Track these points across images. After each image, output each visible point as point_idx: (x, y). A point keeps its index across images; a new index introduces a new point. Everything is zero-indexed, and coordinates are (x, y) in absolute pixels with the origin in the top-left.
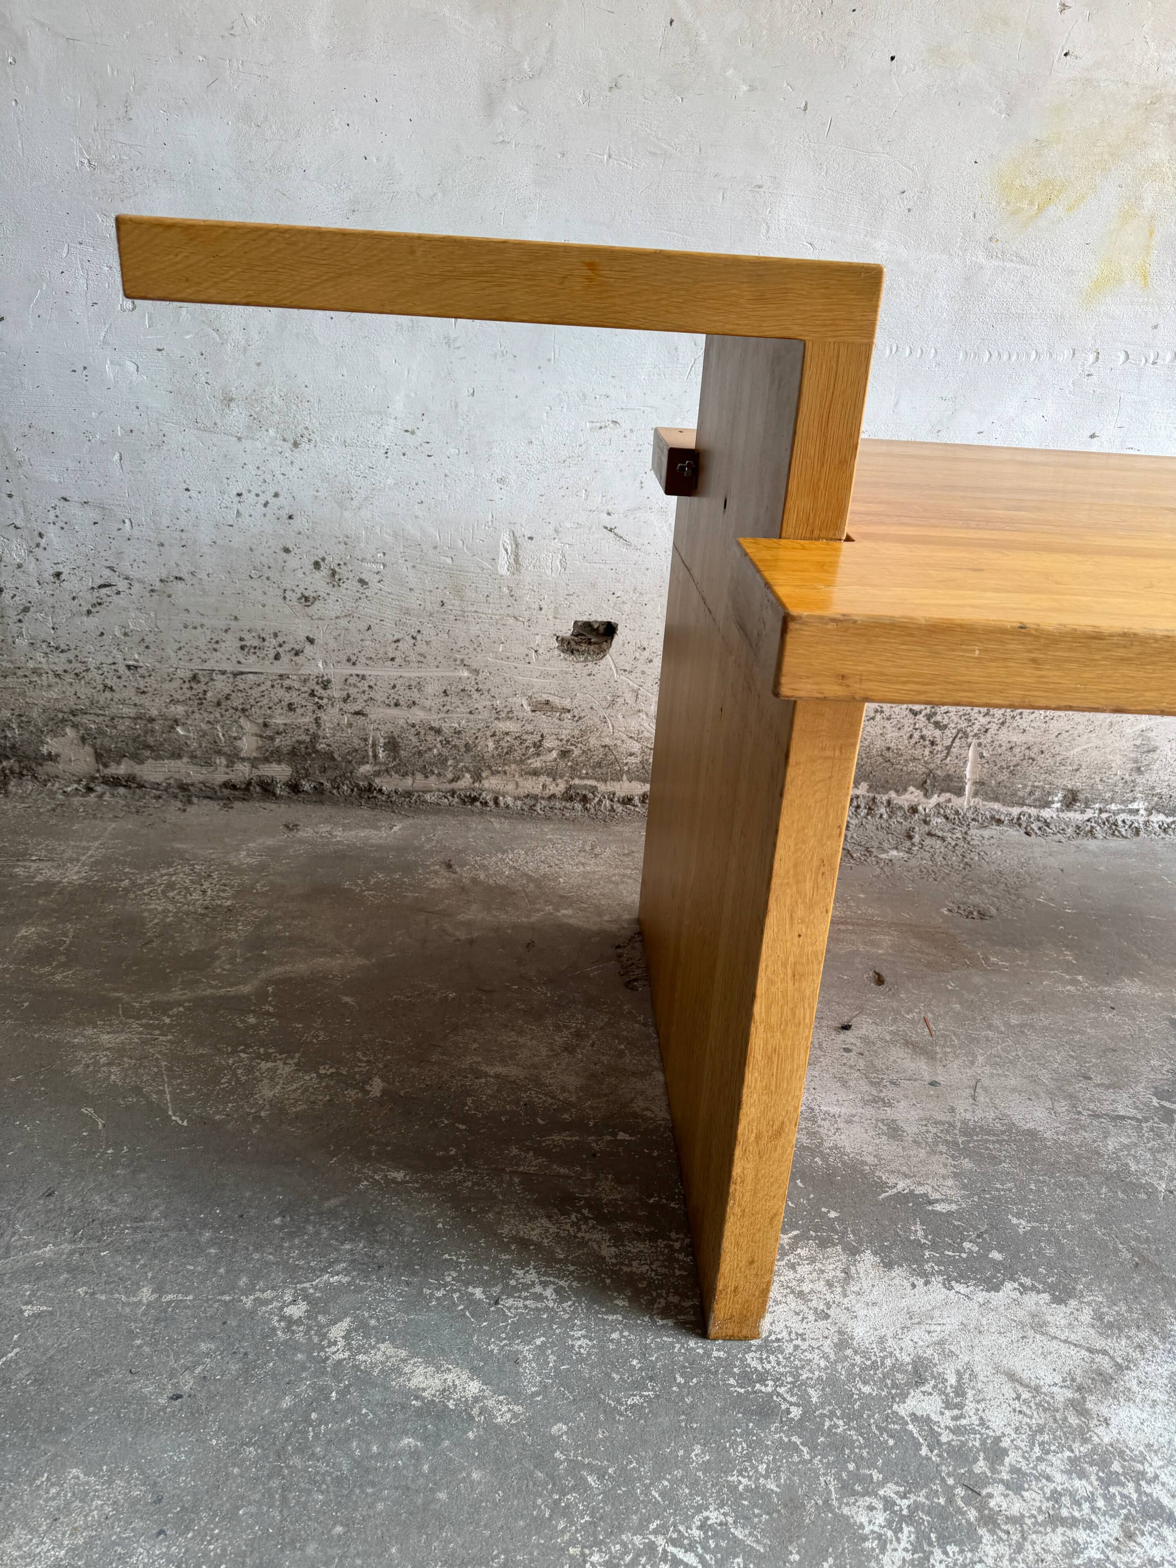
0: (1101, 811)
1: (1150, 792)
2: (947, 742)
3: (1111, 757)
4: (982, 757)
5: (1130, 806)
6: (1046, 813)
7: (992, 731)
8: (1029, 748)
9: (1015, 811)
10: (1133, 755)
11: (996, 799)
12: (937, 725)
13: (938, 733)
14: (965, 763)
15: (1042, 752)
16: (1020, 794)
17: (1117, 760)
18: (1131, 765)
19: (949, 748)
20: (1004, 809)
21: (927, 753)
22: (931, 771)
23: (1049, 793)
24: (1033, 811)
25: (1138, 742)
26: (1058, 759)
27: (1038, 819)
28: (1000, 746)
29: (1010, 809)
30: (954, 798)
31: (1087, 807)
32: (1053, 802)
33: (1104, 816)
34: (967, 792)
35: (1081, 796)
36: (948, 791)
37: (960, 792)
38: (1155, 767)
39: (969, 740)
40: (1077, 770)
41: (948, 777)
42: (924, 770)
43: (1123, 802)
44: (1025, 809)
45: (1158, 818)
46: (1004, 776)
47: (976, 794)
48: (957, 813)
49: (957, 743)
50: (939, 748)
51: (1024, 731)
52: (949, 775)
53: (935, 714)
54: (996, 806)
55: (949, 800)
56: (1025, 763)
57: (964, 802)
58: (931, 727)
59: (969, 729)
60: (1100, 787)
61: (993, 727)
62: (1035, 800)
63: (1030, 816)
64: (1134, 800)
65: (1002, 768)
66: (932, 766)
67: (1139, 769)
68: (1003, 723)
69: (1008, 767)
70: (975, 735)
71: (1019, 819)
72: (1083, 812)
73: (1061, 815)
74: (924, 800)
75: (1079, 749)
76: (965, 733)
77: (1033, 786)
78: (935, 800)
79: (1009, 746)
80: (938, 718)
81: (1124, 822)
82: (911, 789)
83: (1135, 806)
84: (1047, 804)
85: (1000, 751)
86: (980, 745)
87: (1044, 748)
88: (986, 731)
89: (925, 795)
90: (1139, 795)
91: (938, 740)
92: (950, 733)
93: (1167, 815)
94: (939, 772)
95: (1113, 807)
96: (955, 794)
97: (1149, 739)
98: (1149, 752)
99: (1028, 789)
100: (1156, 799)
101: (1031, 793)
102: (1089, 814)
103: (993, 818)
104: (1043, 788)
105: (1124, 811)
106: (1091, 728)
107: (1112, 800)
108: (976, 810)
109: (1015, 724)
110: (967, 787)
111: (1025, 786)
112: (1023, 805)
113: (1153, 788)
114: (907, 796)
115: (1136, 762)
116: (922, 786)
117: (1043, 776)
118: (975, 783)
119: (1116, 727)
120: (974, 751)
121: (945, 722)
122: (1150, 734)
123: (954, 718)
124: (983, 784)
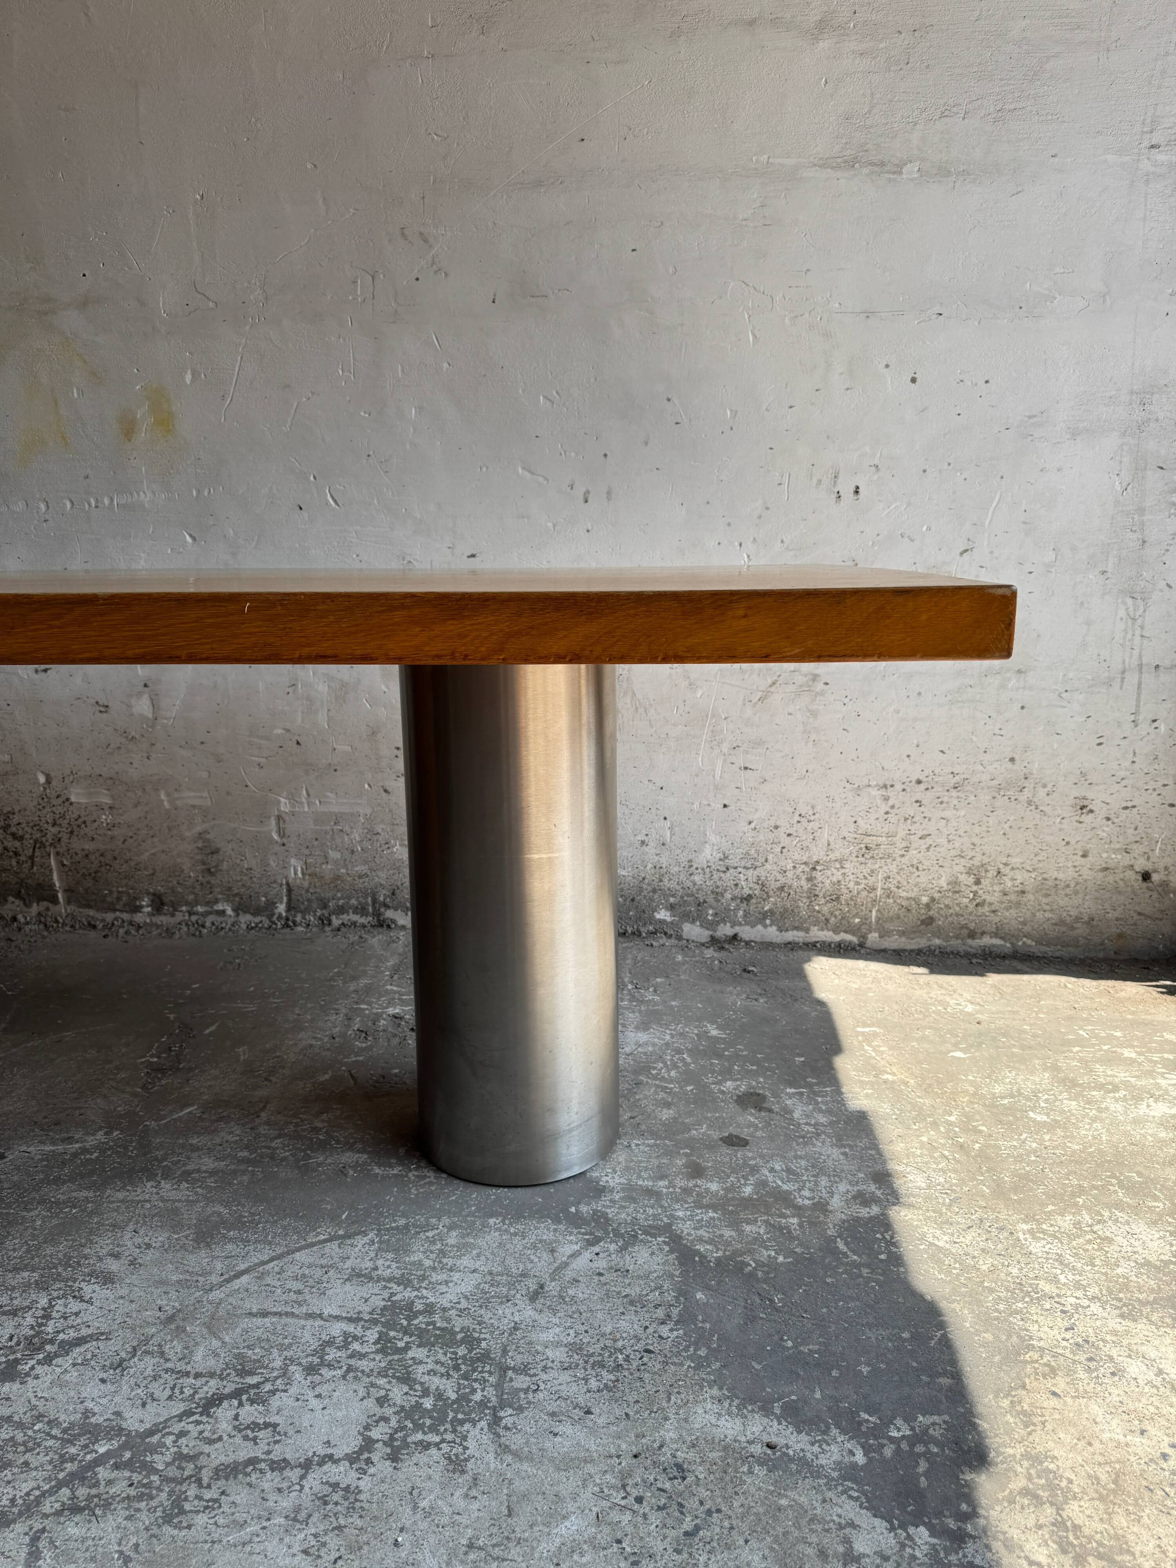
0: (190, 913)
1: (229, 894)
2: (29, 852)
3: (179, 860)
4: (64, 865)
5: (215, 908)
6: (139, 918)
7: (65, 840)
8: (102, 855)
9: (109, 917)
10: (199, 857)
11: (89, 906)
12: (14, 836)
13: (17, 844)
14: (51, 870)
15: (115, 858)
16: (109, 899)
17: (186, 864)
18: (200, 867)
19: (32, 858)
20: (99, 916)
21: (14, 863)
22: (22, 880)
23: (135, 899)
24: (126, 916)
25: (200, 844)
26: (132, 864)
27: (131, 923)
28: (76, 854)
29: (104, 915)
30: (51, 905)
31: (175, 910)
32: (142, 907)
33: (194, 918)
34: (61, 900)
35: (166, 900)
36: (44, 899)
37: (54, 900)
38: (225, 866)
39: (48, 849)
40: (153, 874)
41: (40, 886)
42: (16, 880)
43: (207, 904)
44: (118, 914)
45: (245, 919)
46: (89, 883)
47: (69, 902)
48: (57, 921)
49: (38, 853)
50: (23, 858)
51: (93, 839)
52: (39, 885)
53: (9, 826)
54: (91, 912)
55: (48, 909)
56: (103, 869)
57: (62, 908)
58: (10, 838)
59: (44, 839)
60: (180, 890)
61: (65, 837)
62: (125, 905)
63: (123, 921)
64: (216, 901)
65: (84, 875)
66: (22, 876)
67: (209, 870)
68: (72, 832)
69: (90, 874)
70: (51, 845)
71: (113, 924)
72: (173, 915)
73: (154, 919)
74: (25, 909)
75: (147, 854)
76: (41, 842)
77: (119, 892)
78: (35, 909)
79: (84, 853)
80: (13, 829)
81: (213, 924)
82: (11, 899)
83: (219, 907)
84: (137, 909)
85: (77, 858)
86: (58, 854)
87: (116, 854)
88: (59, 840)
89: (24, 904)
90: (220, 896)
91: (20, 849)
92: (29, 843)
93: (254, 915)
94: (30, 881)
95: (200, 909)
96: (51, 902)
97: (208, 841)
98: (213, 853)
99: (115, 895)
100: (237, 899)
101: (119, 899)
102: (179, 917)
103: (89, 924)
104: (128, 894)
105: (211, 913)
106: (151, 833)
107: (197, 903)
108: (73, 917)
109: (82, 832)
110: (60, 895)
111: (111, 892)
112: (115, 910)
113: (230, 889)
114: (8, 906)
115: (204, 863)
116: (18, 896)
117: (124, 882)
118: (65, 891)
119: (175, 832)
120: (56, 861)
121: (21, 833)
122: (208, 836)
123: (26, 829)
124: (73, 891)
